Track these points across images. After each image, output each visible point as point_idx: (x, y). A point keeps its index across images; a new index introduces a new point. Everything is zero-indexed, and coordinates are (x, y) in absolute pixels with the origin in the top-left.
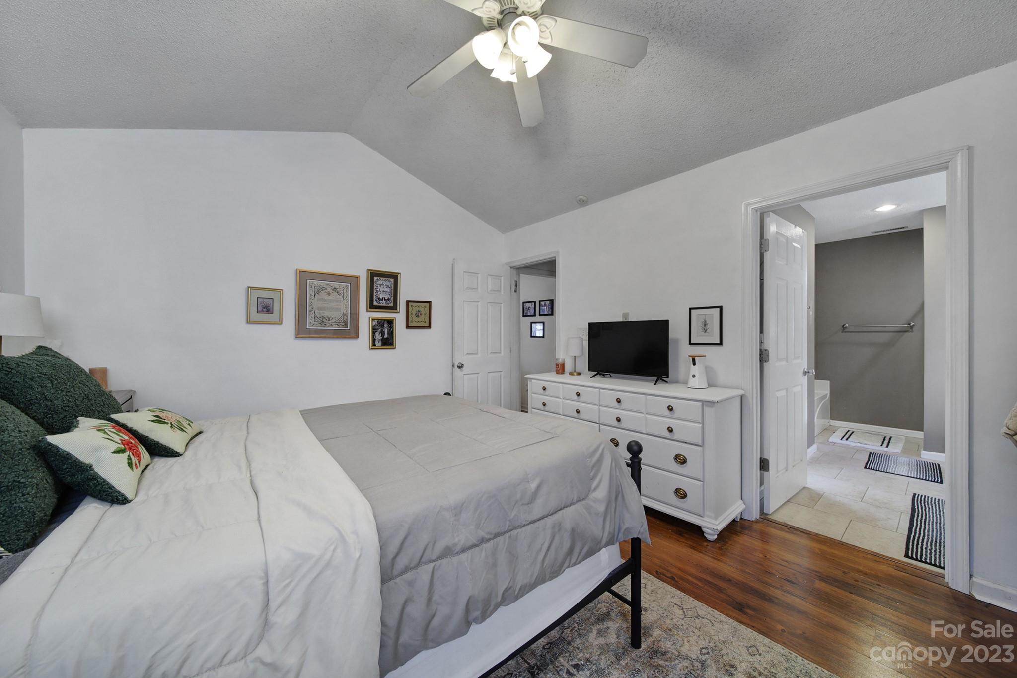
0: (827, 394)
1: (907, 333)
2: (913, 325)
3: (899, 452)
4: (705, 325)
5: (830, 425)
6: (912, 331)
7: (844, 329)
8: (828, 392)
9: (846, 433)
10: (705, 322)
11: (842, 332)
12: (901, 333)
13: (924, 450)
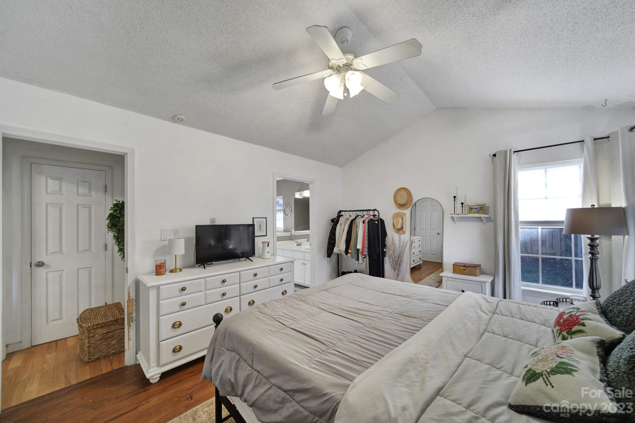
4: (260, 226)
10: (260, 225)
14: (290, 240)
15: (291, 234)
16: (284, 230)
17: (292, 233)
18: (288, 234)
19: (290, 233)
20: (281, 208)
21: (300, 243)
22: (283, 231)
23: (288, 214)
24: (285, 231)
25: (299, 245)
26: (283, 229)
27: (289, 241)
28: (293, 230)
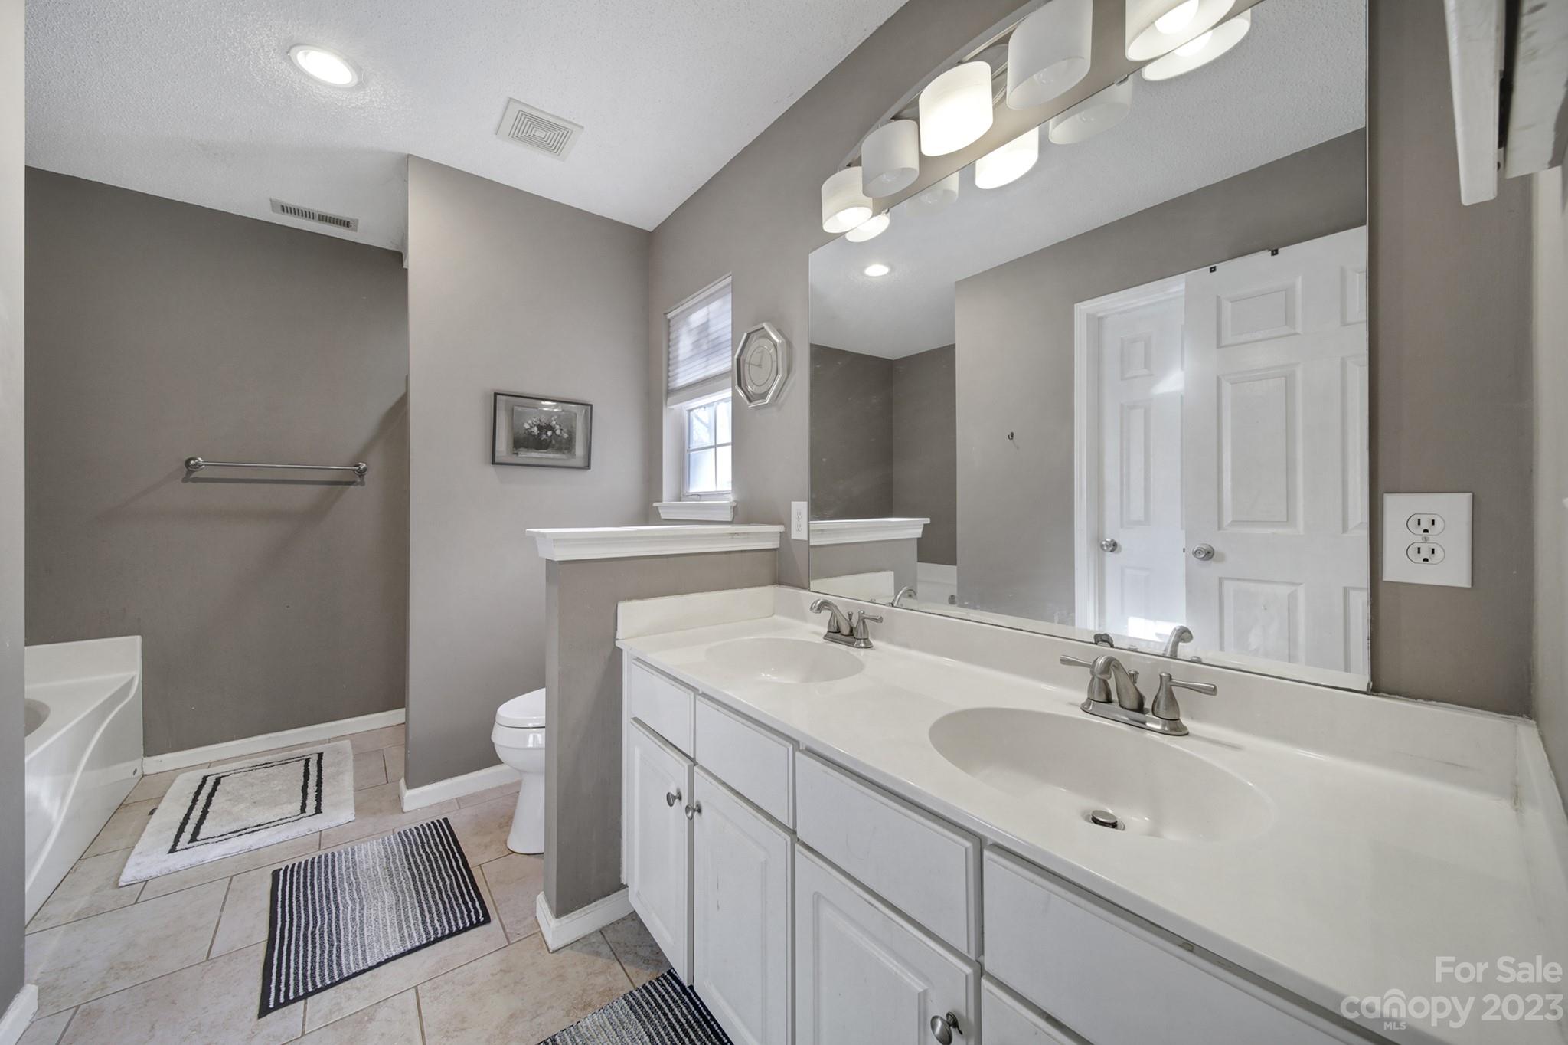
0: (132, 681)
1: (352, 487)
2: (365, 469)
3: (352, 818)
5: (143, 776)
6: (362, 484)
7: (190, 472)
8: (136, 673)
9: (195, 801)
11: (185, 480)
12: (340, 487)
13: (408, 787)
14: (778, 581)
15: (785, 536)
16: (735, 509)
17: (788, 527)
18: (762, 537)
19: (778, 528)
20: (724, 363)
21: (863, 620)
22: (729, 517)
23: (763, 390)
24: (745, 513)
25: (851, 633)
26: (731, 499)
27: (767, 594)
28: (800, 509)
